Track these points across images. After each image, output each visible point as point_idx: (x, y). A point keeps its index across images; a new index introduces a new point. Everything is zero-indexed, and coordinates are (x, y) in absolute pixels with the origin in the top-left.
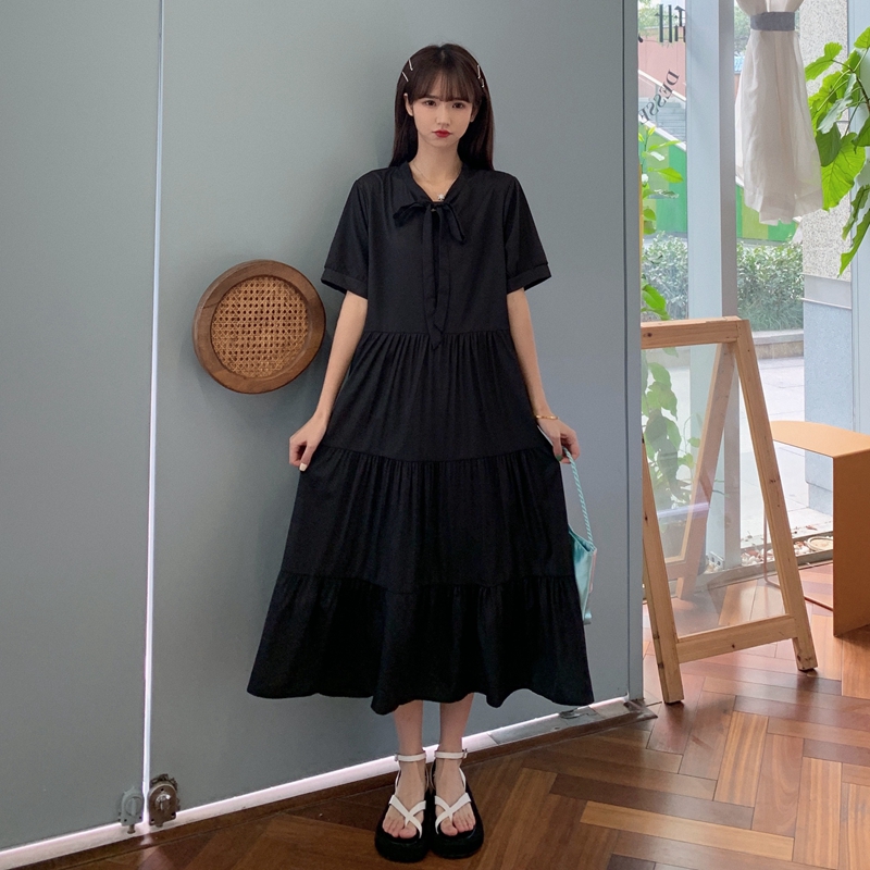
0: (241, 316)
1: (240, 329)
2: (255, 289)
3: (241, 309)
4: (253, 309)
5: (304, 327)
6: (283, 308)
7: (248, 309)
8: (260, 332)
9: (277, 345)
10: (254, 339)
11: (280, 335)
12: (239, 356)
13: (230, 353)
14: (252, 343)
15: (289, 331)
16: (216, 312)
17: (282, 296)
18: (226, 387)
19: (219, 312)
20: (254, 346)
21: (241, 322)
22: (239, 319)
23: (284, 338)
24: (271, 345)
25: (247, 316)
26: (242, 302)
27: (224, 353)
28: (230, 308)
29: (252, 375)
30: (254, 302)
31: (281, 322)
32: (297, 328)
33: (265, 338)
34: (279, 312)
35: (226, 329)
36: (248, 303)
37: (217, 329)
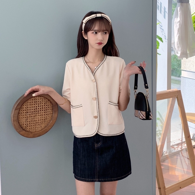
0: (29, 111)
1: (28, 116)
2: (33, 101)
3: (29, 109)
4: (33, 108)
5: (51, 112)
6: (44, 107)
7: (31, 108)
8: (36, 116)
9: (42, 120)
10: (34, 119)
11: (43, 116)
12: (29, 125)
13: (25, 124)
14: (33, 120)
15: (46, 114)
16: (19, 111)
17: (43, 103)
18: (25, 137)
19: (20, 111)
20: (34, 121)
21: (29, 113)
22: (28, 112)
23: (44, 117)
24: (40, 120)
25: (31, 111)
26: (29, 106)
27: (23, 125)
28: (25, 109)
29: (34, 131)
30: (33, 106)
31: (43, 111)
32: (49, 113)
33: (38, 118)
34: (42, 108)
35: (24, 116)
36: (31, 106)
37: (21, 117)
